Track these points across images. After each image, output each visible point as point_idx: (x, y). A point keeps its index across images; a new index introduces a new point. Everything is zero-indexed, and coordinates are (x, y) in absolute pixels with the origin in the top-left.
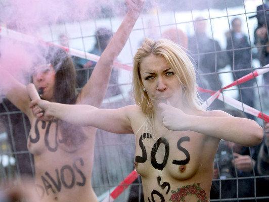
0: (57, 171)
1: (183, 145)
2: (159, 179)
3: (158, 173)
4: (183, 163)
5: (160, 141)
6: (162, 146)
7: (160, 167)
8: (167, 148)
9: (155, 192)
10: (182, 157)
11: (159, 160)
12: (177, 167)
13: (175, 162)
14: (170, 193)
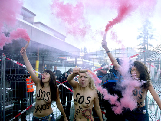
0: (41, 105)
1: (89, 99)
2: (80, 106)
3: (80, 105)
4: (88, 103)
5: (82, 96)
6: (82, 98)
7: (81, 103)
8: (84, 99)
9: (78, 109)
10: (88, 102)
11: (81, 102)
12: (86, 104)
13: (85, 103)
14: (82, 111)
